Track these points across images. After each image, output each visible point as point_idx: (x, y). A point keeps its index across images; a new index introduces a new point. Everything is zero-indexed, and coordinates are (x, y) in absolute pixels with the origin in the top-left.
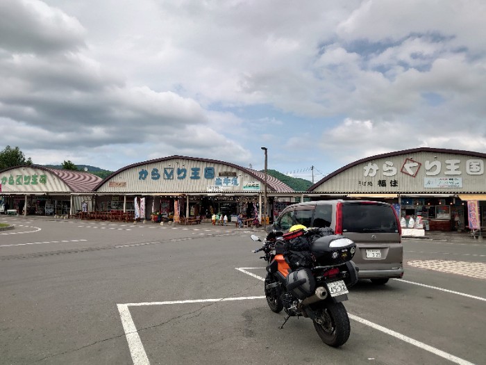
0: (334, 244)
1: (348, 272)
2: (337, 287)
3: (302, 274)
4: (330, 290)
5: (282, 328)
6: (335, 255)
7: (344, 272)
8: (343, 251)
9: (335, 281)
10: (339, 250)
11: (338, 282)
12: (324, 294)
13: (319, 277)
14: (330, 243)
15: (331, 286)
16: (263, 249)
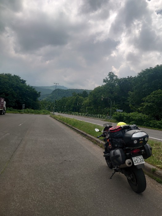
0: (134, 136)
1: (145, 151)
2: (138, 159)
3: (118, 152)
4: (134, 161)
5: (111, 178)
6: (135, 142)
7: (143, 150)
8: (140, 140)
9: (137, 156)
10: (138, 139)
11: (139, 157)
12: (130, 163)
13: (128, 154)
14: (132, 135)
15: (134, 159)
16: (102, 136)
